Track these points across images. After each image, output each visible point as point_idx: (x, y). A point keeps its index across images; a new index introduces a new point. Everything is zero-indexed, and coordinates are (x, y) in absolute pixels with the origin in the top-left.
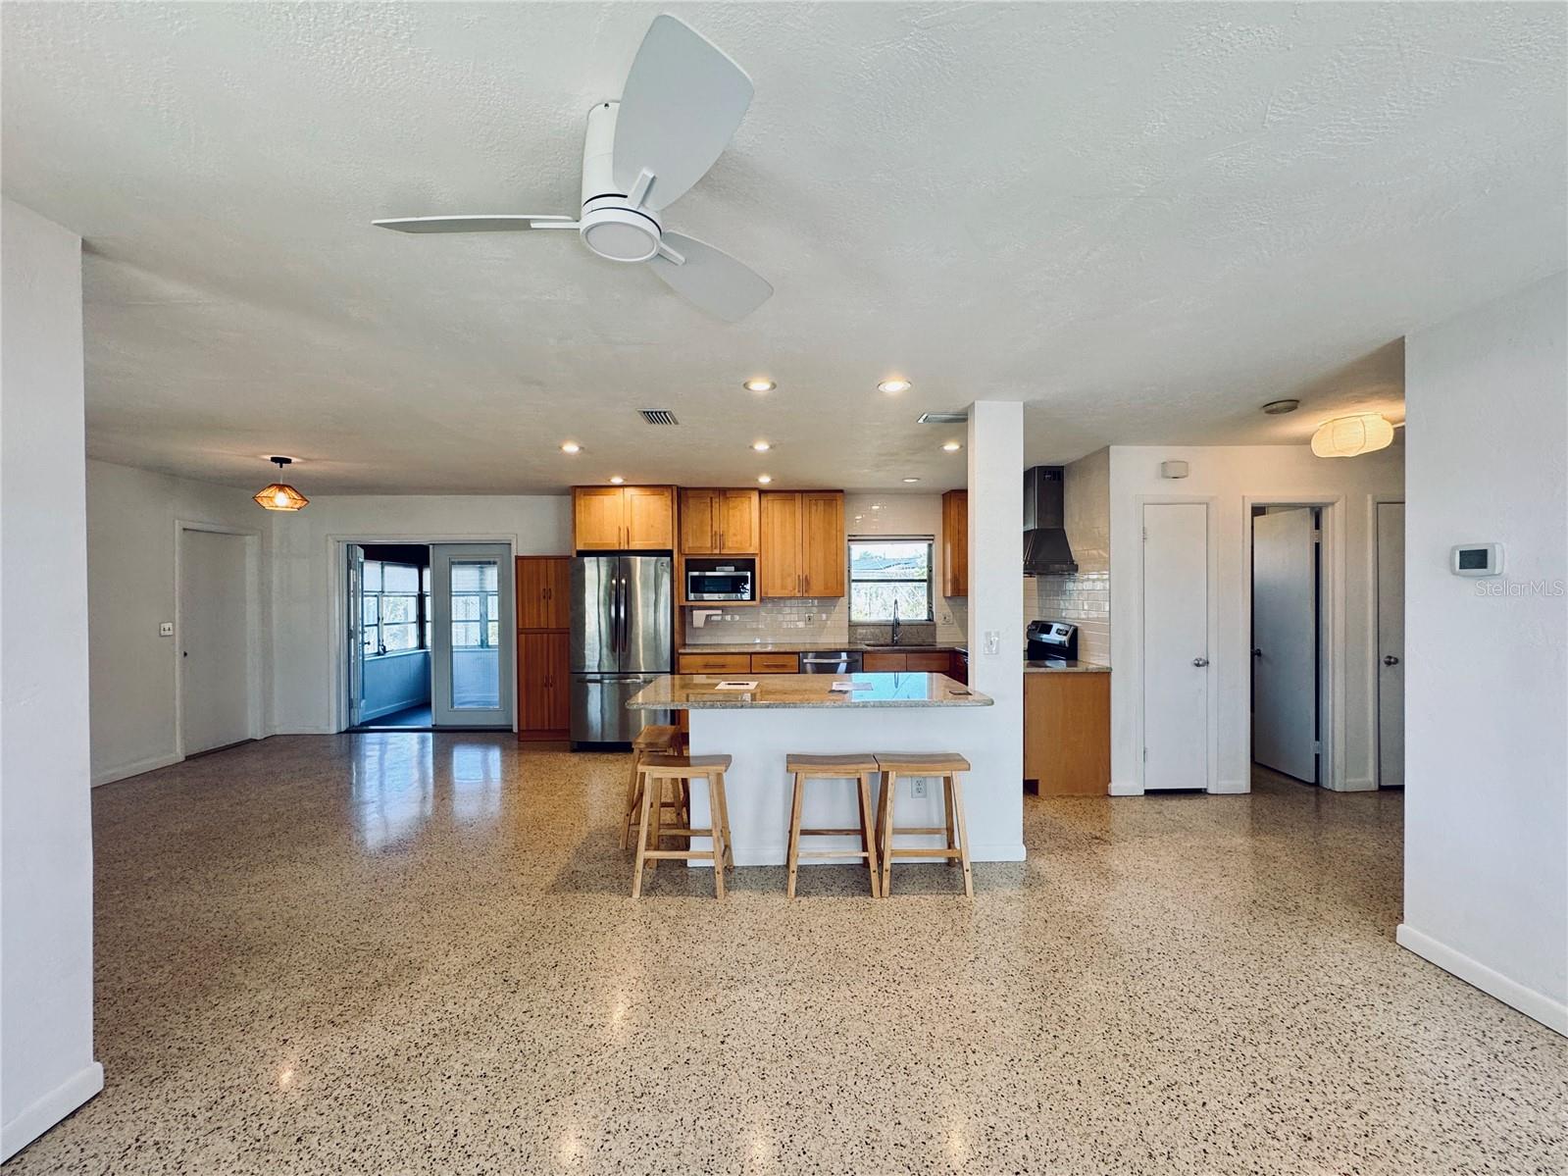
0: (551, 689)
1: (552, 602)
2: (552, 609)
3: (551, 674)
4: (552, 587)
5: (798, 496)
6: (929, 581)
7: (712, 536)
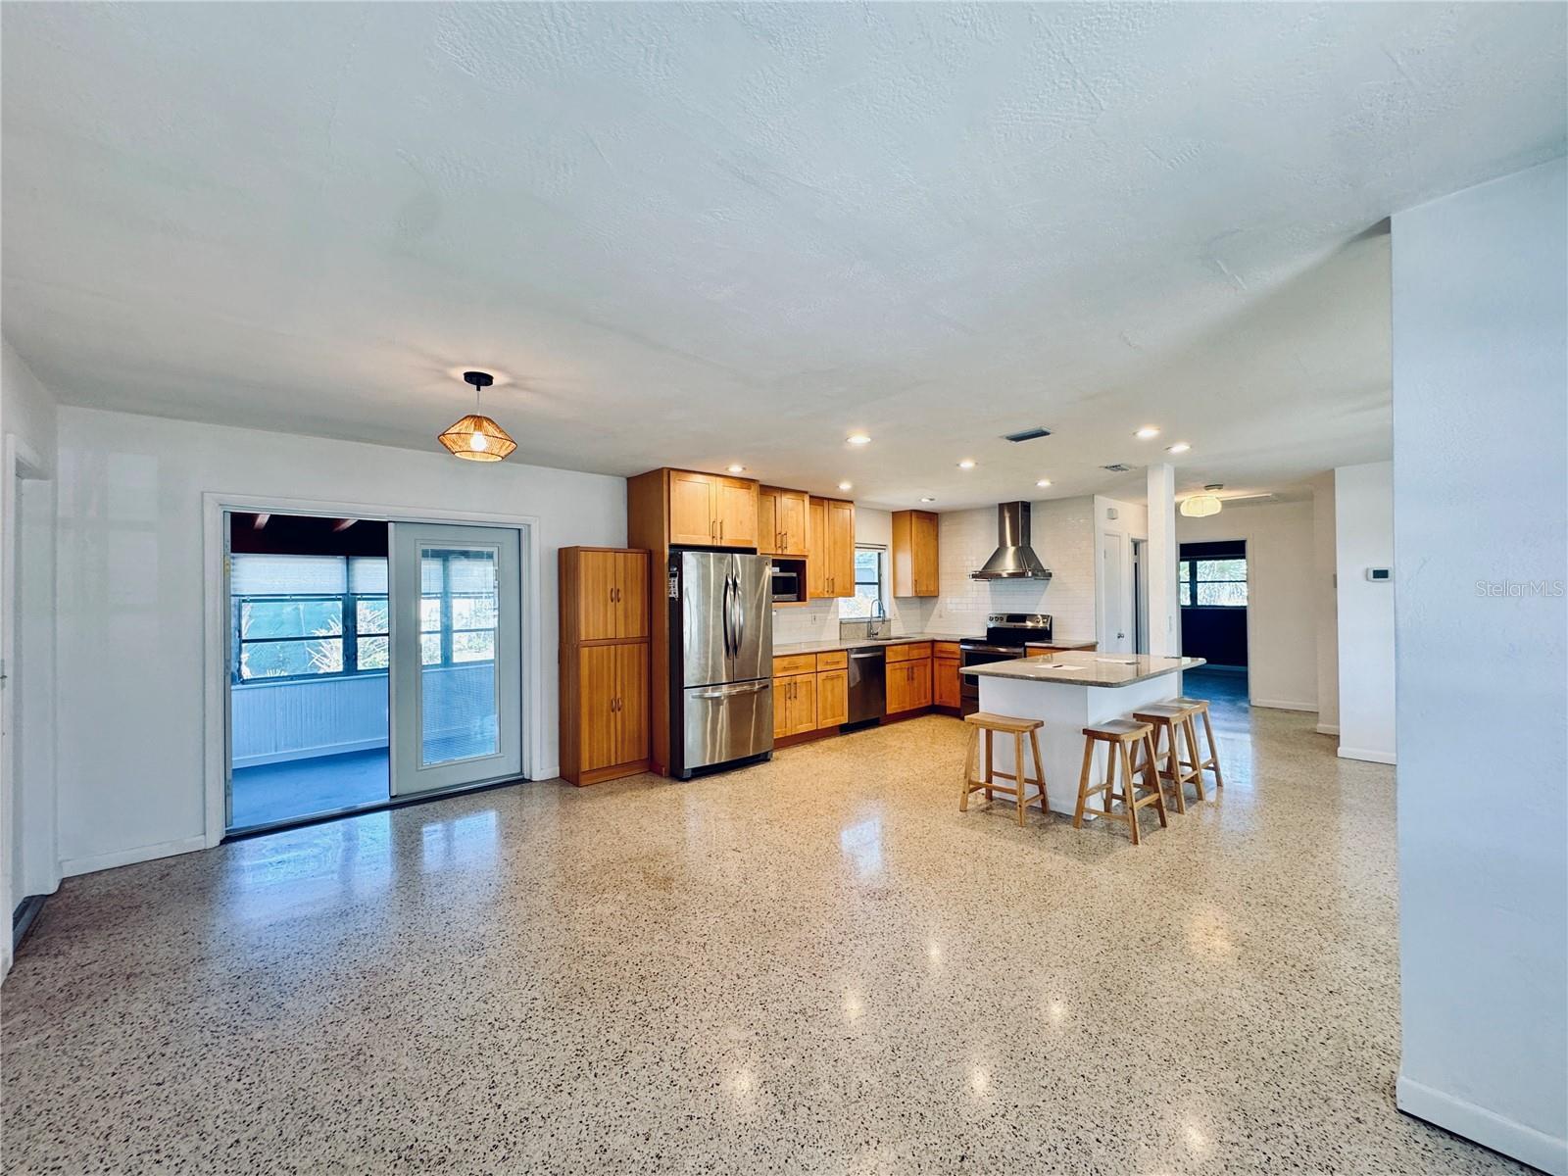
0: (619, 714)
1: (620, 606)
2: (620, 612)
3: (619, 695)
4: (621, 586)
5: (826, 502)
6: (879, 584)
7: (776, 536)
